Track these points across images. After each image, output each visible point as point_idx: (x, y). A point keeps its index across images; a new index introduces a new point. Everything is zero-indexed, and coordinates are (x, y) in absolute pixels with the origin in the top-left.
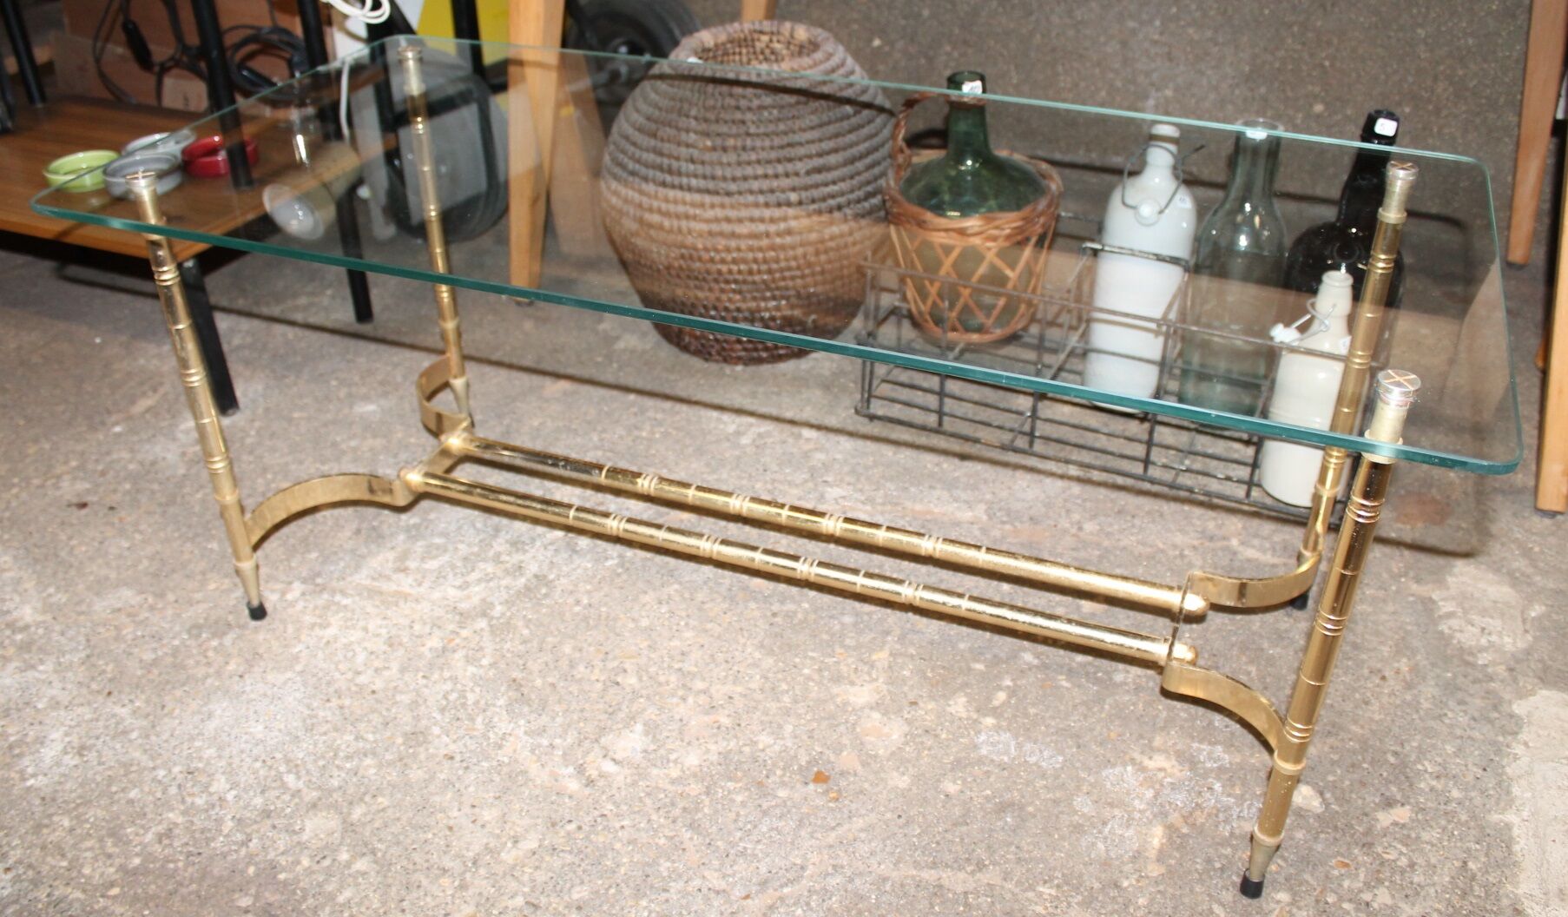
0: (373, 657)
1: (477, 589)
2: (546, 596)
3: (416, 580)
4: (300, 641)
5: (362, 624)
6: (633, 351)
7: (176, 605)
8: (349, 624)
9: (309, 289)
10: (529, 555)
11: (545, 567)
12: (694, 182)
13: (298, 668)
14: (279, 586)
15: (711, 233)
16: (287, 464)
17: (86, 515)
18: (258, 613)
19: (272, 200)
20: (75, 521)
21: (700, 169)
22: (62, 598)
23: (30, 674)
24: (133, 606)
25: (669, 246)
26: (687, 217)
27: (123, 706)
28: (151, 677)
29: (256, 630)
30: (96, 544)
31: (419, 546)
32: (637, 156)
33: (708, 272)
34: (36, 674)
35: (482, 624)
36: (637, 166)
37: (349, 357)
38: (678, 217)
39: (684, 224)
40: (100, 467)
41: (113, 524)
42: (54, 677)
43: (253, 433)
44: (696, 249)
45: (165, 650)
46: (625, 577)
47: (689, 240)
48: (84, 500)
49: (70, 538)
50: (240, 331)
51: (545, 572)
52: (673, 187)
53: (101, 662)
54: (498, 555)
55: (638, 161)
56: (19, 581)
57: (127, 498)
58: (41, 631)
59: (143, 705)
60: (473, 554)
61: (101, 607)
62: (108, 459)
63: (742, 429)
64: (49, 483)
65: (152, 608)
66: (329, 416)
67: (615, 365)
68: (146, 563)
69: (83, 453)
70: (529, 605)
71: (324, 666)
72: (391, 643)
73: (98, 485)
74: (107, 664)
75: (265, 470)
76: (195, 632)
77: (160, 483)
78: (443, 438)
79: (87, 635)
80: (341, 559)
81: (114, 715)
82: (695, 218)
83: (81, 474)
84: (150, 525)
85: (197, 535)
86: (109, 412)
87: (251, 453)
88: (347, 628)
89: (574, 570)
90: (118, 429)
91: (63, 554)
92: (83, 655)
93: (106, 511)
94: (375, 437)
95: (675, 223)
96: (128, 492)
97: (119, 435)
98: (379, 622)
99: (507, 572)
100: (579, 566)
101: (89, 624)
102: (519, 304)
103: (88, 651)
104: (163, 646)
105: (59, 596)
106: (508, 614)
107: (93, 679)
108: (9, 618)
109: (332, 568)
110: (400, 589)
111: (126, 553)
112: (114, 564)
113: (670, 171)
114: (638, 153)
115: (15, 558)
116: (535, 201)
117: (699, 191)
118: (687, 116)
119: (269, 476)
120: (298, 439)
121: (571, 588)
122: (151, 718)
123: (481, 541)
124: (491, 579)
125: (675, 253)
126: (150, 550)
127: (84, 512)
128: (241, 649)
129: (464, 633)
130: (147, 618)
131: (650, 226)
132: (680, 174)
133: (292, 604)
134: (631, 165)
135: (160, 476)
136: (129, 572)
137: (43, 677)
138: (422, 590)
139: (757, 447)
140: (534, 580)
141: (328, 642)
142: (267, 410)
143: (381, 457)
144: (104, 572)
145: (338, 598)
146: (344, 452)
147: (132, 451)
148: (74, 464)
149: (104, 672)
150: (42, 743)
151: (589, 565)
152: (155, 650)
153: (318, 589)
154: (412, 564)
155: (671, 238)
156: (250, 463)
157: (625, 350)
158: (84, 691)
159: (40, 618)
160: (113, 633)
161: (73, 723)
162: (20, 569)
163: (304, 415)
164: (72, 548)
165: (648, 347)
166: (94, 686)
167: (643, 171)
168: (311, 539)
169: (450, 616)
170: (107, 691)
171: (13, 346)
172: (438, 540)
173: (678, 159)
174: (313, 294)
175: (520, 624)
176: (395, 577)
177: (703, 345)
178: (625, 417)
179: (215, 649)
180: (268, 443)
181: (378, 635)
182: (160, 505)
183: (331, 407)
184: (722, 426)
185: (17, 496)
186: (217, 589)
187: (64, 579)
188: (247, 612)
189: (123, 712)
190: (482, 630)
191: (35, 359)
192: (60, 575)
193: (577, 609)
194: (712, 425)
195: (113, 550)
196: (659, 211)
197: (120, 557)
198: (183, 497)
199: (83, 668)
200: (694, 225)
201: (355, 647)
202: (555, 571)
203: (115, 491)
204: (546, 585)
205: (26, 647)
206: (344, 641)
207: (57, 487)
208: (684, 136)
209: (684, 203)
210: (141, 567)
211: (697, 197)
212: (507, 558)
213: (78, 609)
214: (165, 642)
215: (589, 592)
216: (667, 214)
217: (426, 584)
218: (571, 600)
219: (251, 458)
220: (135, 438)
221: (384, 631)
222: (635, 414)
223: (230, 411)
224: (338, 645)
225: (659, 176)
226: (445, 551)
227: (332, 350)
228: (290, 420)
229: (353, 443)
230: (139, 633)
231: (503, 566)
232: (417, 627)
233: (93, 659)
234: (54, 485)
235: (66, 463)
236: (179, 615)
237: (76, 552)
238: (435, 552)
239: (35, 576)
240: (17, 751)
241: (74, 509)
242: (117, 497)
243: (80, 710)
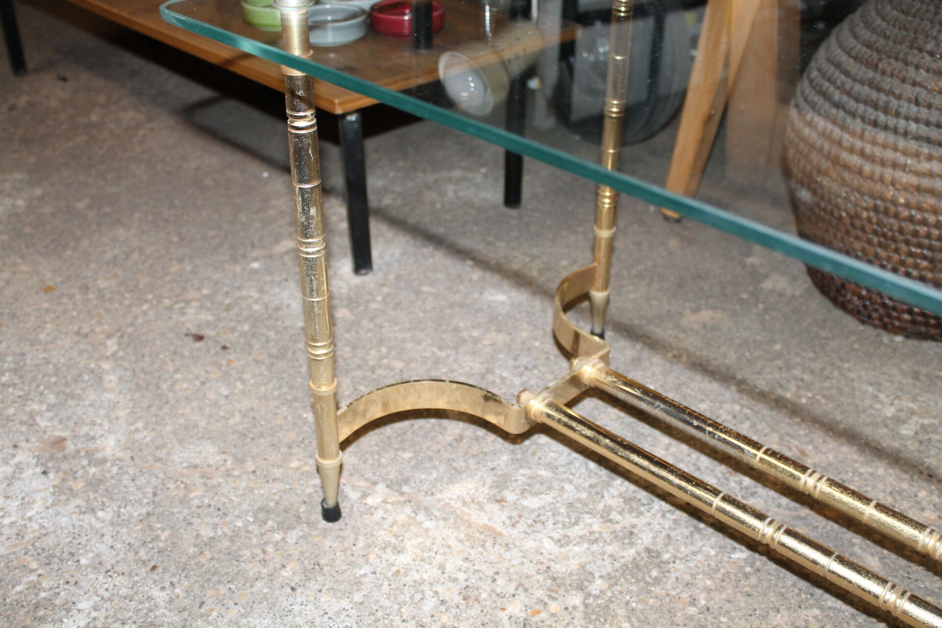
0: (443, 608)
1: (577, 549)
2: (657, 581)
3: (510, 518)
4: (367, 562)
5: (439, 559)
6: (781, 295)
7: (252, 477)
8: (426, 555)
9: (465, 164)
10: (644, 520)
11: (660, 541)
12: (913, 126)
13: (358, 597)
14: (362, 483)
15: (918, 189)
16: (404, 341)
17: (199, 350)
18: (332, 514)
19: (447, 67)
20: (186, 353)
21: (924, 113)
22: (146, 436)
23: (88, 518)
24: (209, 466)
25: (862, 194)
26: (895, 165)
27: (163, 589)
28: (201, 559)
29: (324, 533)
30: (198, 383)
31: (522, 475)
32: (847, 87)
33: (901, 231)
34: (93, 520)
35: (576, 599)
36: (845, 98)
37: (490, 239)
38: (883, 163)
39: (888, 173)
40: (227, 301)
41: (218, 365)
42: (108, 530)
43: (379, 298)
44: (895, 203)
45: (226, 530)
46: (753, 580)
47: (890, 193)
48: (203, 333)
49: (176, 371)
50: (393, 192)
51: (659, 547)
52: (886, 128)
53: (158, 526)
54: (608, 510)
55: (848, 93)
56: (114, 406)
57: (242, 340)
58: (115, 470)
59: (182, 595)
60: (579, 500)
61: (180, 456)
62: (237, 294)
63: (902, 415)
64: (177, 306)
65: (228, 474)
66: (457, 298)
67: (761, 306)
68: (238, 418)
69: (216, 283)
70: (634, 588)
71: (386, 603)
72: (468, 595)
73: (219, 320)
74: (163, 530)
75: (381, 342)
76: (261, 516)
77: (277, 332)
78: (576, 362)
79: (156, 487)
80: (435, 468)
81: (150, 598)
82: (904, 168)
83: (209, 304)
84: (254, 376)
85: (296, 399)
86: (253, 246)
87: (372, 319)
88: (422, 560)
89: (694, 554)
90: (255, 265)
91: (164, 386)
92: (144, 511)
93: (218, 349)
94: (499, 331)
95: (878, 170)
96: (244, 334)
97: (255, 271)
98: (459, 563)
99: (616, 537)
100: (700, 551)
101: (161, 475)
102: (666, 218)
103: (150, 508)
104: (225, 524)
105: (145, 433)
106: (609, 594)
107: (144, 543)
108: (91, 445)
109: (423, 477)
110: (491, 524)
111: (222, 402)
112: (207, 410)
113: (886, 111)
114: (849, 83)
115: (121, 379)
116: (709, 119)
117: (917, 138)
118: (921, 50)
119: (384, 350)
120: (421, 315)
121: (688, 578)
122: (186, 614)
123: (591, 486)
124: (596, 541)
125: (868, 202)
126: (246, 404)
127: (198, 345)
128: (302, 553)
129: (554, 607)
130: (219, 485)
131: (847, 167)
132: (897, 115)
133: (371, 511)
134: (837, 96)
135: (279, 323)
136: (219, 424)
137: (98, 526)
138: (515, 532)
139: (921, 442)
140: (644, 555)
141: (398, 571)
142: (399, 277)
143: (502, 356)
144: (195, 417)
145: (421, 517)
146: (464, 341)
147: (261, 291)
148: (205, 291)
149: (157, 538)
150: (68, 611)
151: (713, 553)
152: (215, 526)
153: (402, 499)
154: (510, 496)
155: (867, 185)
156: (369, 330)
157: (772, 292)
158: (131, 556)
159: (120, 455)
160: (181, 493)
161: (106, 595)
162: (121, 392)
163: (434, 290)
164: (174, 383)
165: (798, 293)
166: (143, 554)
167: (852, 104)
168: (409, 434)
169: (540, 577)
170: (153, 564)
171: (194, 165)
172: (544, 473)
173: (899, 97)
174: (468, 169)
175: (621, 612)
176: (489, 507)
177: (865, 306)
178: (768, 369)
179: (276, 544)
180: (391, 312)
181: (455, 580)
182: (270, 355)
183: (462, 287)
184: (878, 406)
185: (145, 313)
186: (298, 469)
187: (156, 415)
188: (319, 509)
189: (161, 596)
190: (575, 608)
191: (208, 182)
192: (154, 410)
193: (692, 610)
194: (868, 402)
195: (211, 395)
196: (862, 154)
197: (216, 404)
198: (294, 352)
199: (139, 527)
200: (900, 176)
201: (426, 588)
202: (671, 548)
203: (233, 330)
204: (659, 566)
205: (94, 484)
206: (416, 577)
207: (183, 312)
208: (911, 72)
209: (895, 149)
210: (231, 422)
211: (913, 145)
212: (618, 517)
213: (157, 453)
214: (228, 519)
215: (708, 590)
216: (871, 159)
217: (521, 527)
218: (685, 596)
219: (371, 326)
220: (268, 278)
221: (462, 576)
222: (780, 369)
223: (363, 271)
224: (409, 580)
225: (871, 113)
226: (550, 488)
227: (475, 229)
228: (418, 293)
229: (475, 333)
230: (206, 501)
231: (612, 527)
232: (501, 581)
233: (153, 519)
234: (181, 309)
235: (199, 289)
236: (251, 490)
237: (177, 387)
238: (537, 486)
239: (131, 404)
240: (41, 613)
241: (191, 338)
242: (233, 337)
243: (118, 580)
